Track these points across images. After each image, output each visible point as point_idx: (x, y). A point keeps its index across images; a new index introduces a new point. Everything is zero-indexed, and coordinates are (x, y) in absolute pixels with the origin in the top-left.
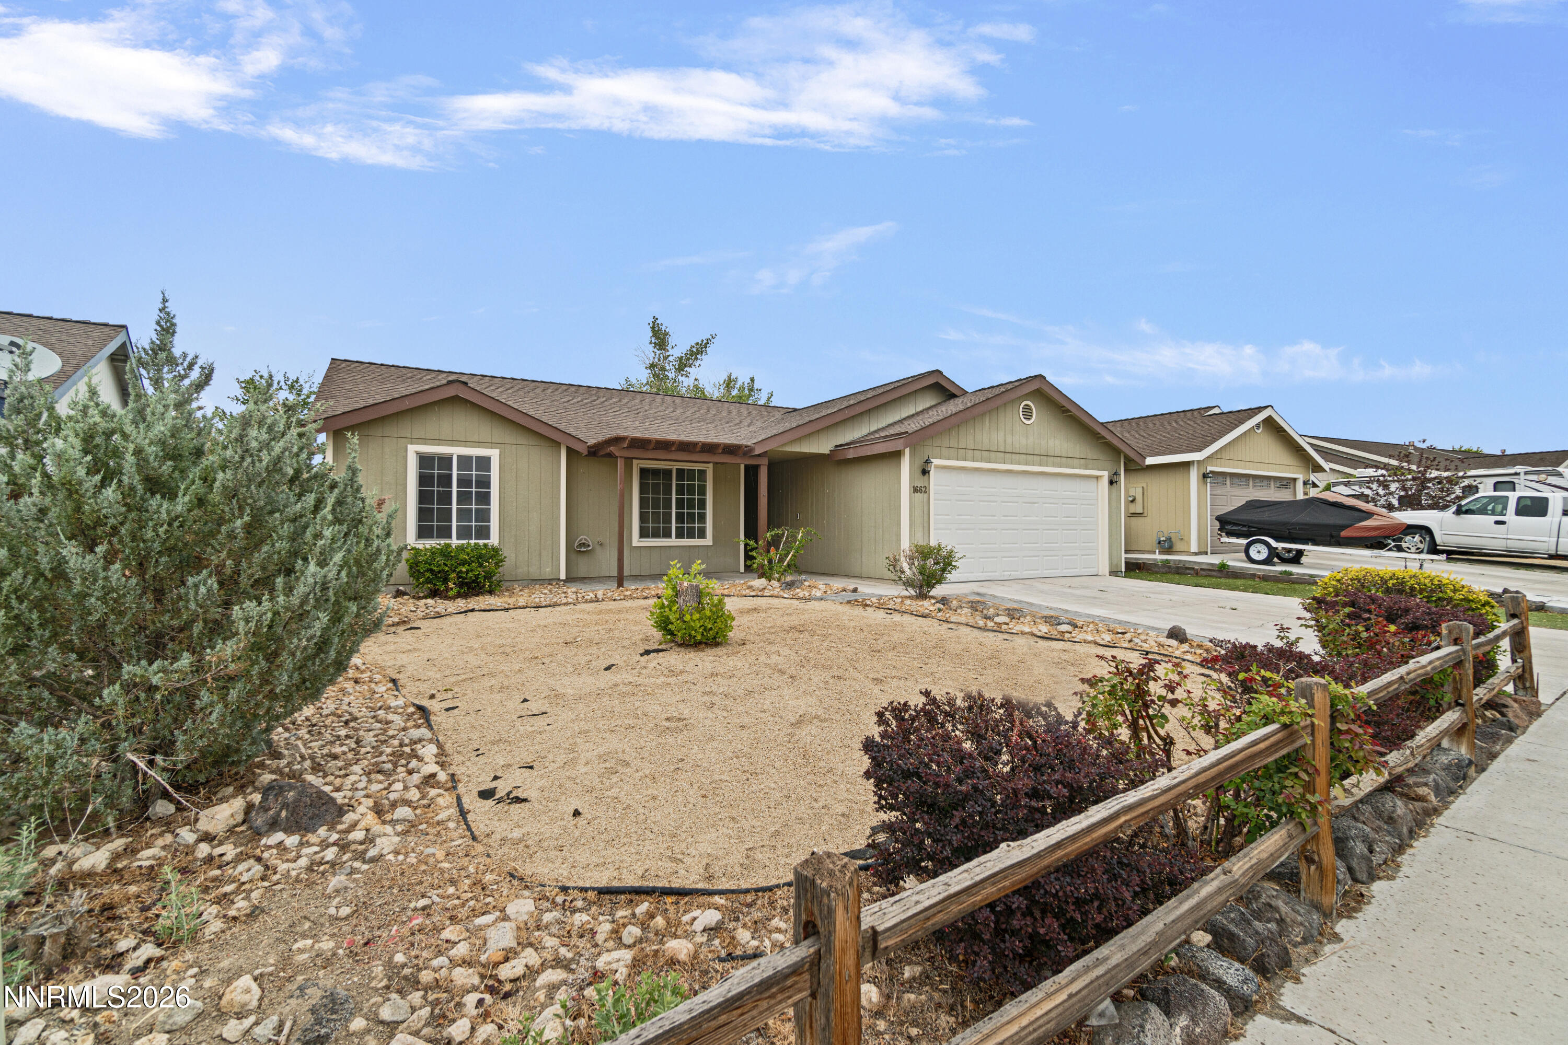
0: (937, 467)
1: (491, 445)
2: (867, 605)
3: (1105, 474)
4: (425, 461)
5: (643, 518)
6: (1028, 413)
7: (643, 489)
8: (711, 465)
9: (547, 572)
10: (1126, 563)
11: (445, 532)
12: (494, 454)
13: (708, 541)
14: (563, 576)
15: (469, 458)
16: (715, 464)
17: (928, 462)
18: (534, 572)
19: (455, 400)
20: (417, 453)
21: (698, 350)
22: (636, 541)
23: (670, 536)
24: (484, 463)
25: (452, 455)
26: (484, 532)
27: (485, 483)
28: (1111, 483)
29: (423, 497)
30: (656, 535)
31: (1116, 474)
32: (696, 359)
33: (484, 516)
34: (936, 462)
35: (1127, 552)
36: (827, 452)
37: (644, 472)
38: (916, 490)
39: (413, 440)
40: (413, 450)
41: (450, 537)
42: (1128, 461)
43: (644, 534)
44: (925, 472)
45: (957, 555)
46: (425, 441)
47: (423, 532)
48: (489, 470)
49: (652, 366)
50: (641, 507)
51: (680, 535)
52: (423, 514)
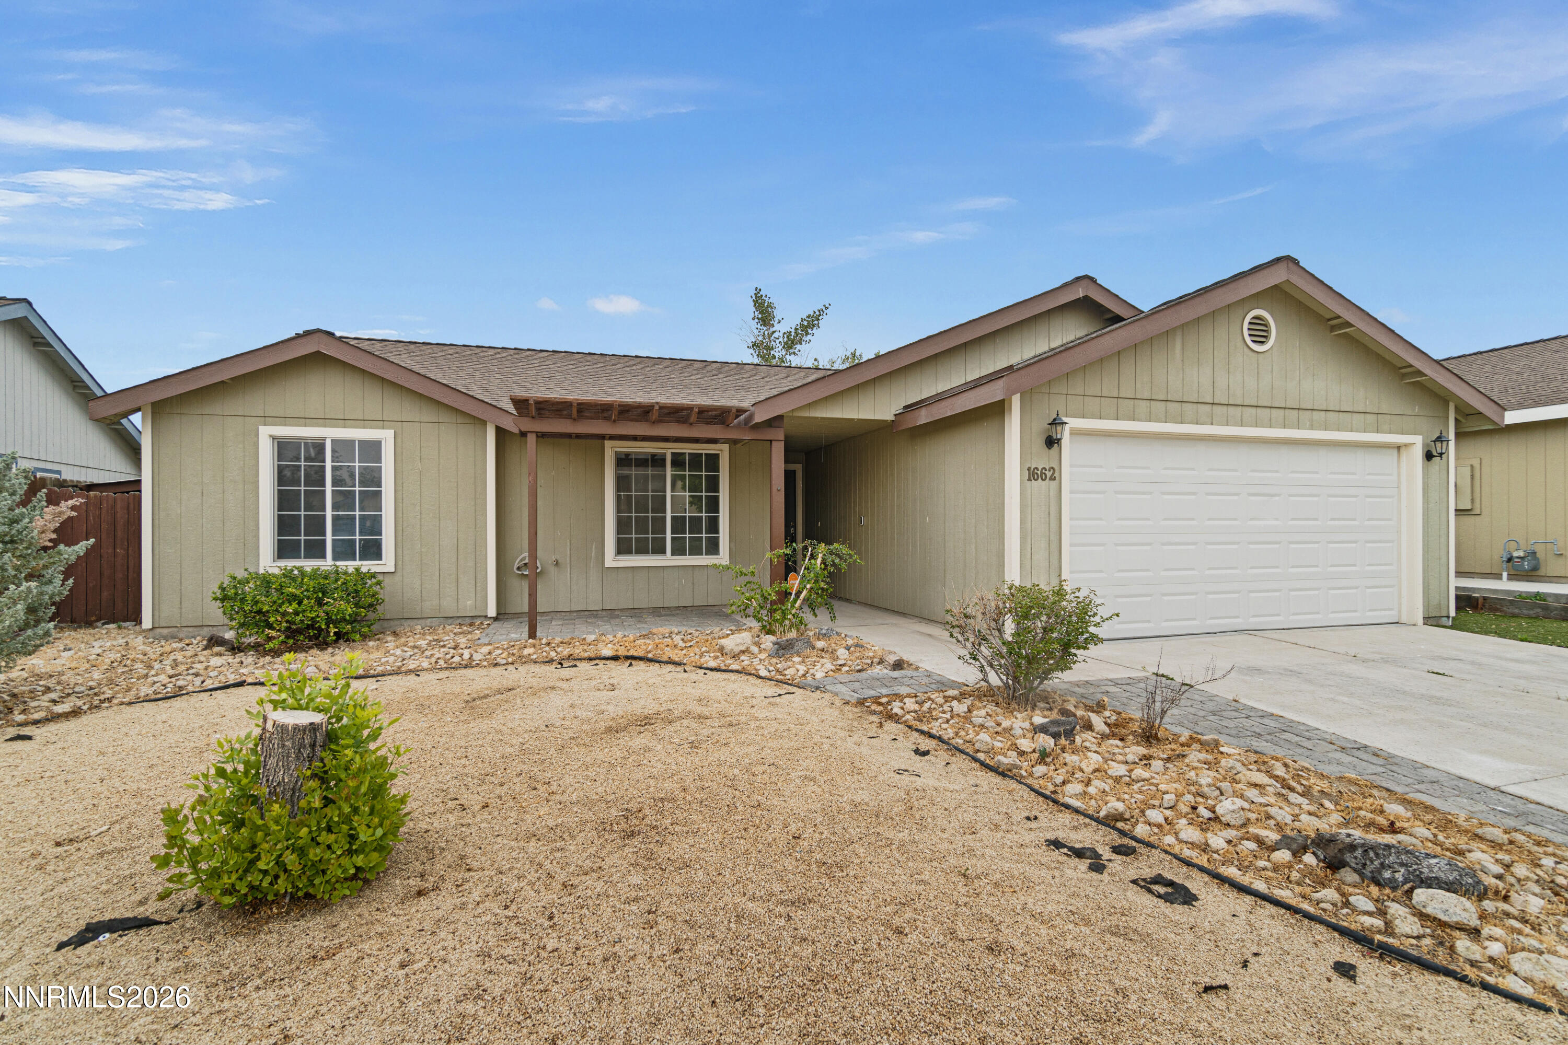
0: (1075, 433)
1: (382, 423)
2: (891, 717)
3: (1417, 443)
4: (283, 447)
5: (622, 525)
6: (1260, 332)
7: (622, 483)
8: (726, 447)
9: (468, 606)
10: (1458, 598)
11: (317, 550)
12: (386, 436)
13: (723, 558)
14: (492, 612)
15: (349, 443)
16: (733, 442)
17: (1056, 423)
18: (449, 607)
19: (318, 360)
20: (274, 438)
21: (810, 323)
22: (611, 559)
23: (663, 551)
24: (372, 449)
25: (324, 439)
26: (373, 550)
27: (372, 478)
28: (1429, 456)
29: (285, 500)
30: (642, 550)
31: (1439, 439)
32: (807, 334)
33: (373, 526)
34: (1073, 423)
35: (1459, 574)
36: (889, 417)
37: (623, 461)
38: (1033, 475)
39: (267, 419)
40: (266, 433)
41: (323, 556)
42: (1466, 413)
43: (623, 548)
44: (1051, 442)
45: (1103, 612)
46: (284, 420)
47: (284, 550)
48: (379, 461)
49: (755, 345)
50: (619, 510)
51: (678, 550)
52: (285, 525)
